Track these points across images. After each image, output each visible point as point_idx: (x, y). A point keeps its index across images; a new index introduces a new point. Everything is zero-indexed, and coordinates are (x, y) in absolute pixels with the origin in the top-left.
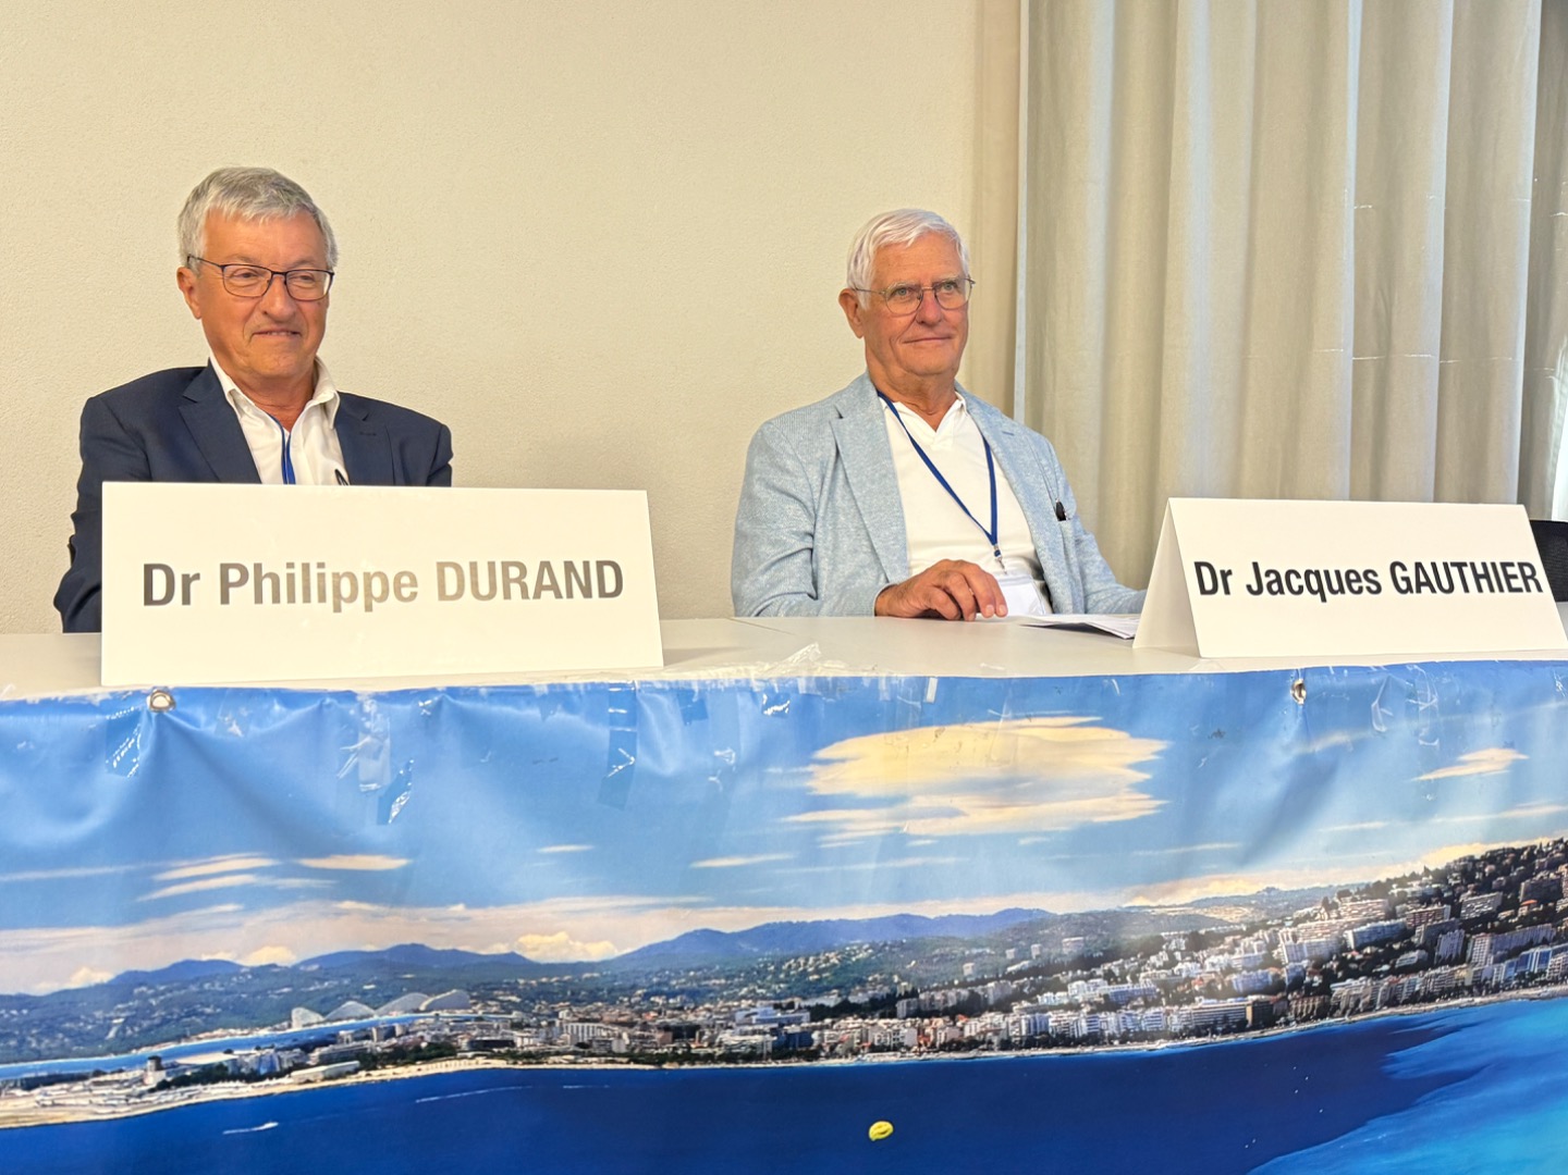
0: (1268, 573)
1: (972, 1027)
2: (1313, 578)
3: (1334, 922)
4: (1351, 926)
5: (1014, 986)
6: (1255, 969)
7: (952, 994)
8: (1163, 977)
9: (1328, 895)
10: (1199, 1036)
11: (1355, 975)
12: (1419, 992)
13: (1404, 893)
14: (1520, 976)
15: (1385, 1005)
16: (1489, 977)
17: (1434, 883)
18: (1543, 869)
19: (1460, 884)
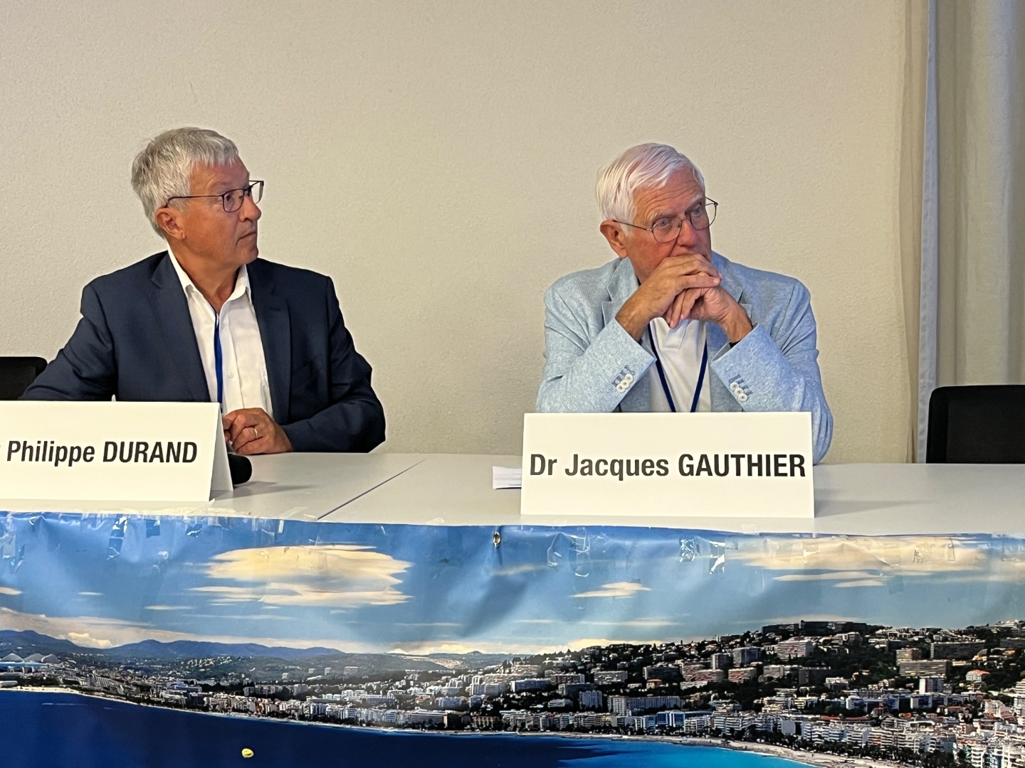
0: (583, 462)
1: (283, 706)
2: (617, 466)
3: (506, 675)
4: (515, 678)
5: (310, 688)
6: (453, 696)
7: (273, 687)
8: (400, 693)
9: (507, 659)
10: (414, 728)
11: (518, 708)
12: (573, 725)
13: (552, 663)
14: (661, 727)
15: (548, 729)
16: (631, 724)
17: (572, 660)
18: (661, 661)
19: (591, 662)
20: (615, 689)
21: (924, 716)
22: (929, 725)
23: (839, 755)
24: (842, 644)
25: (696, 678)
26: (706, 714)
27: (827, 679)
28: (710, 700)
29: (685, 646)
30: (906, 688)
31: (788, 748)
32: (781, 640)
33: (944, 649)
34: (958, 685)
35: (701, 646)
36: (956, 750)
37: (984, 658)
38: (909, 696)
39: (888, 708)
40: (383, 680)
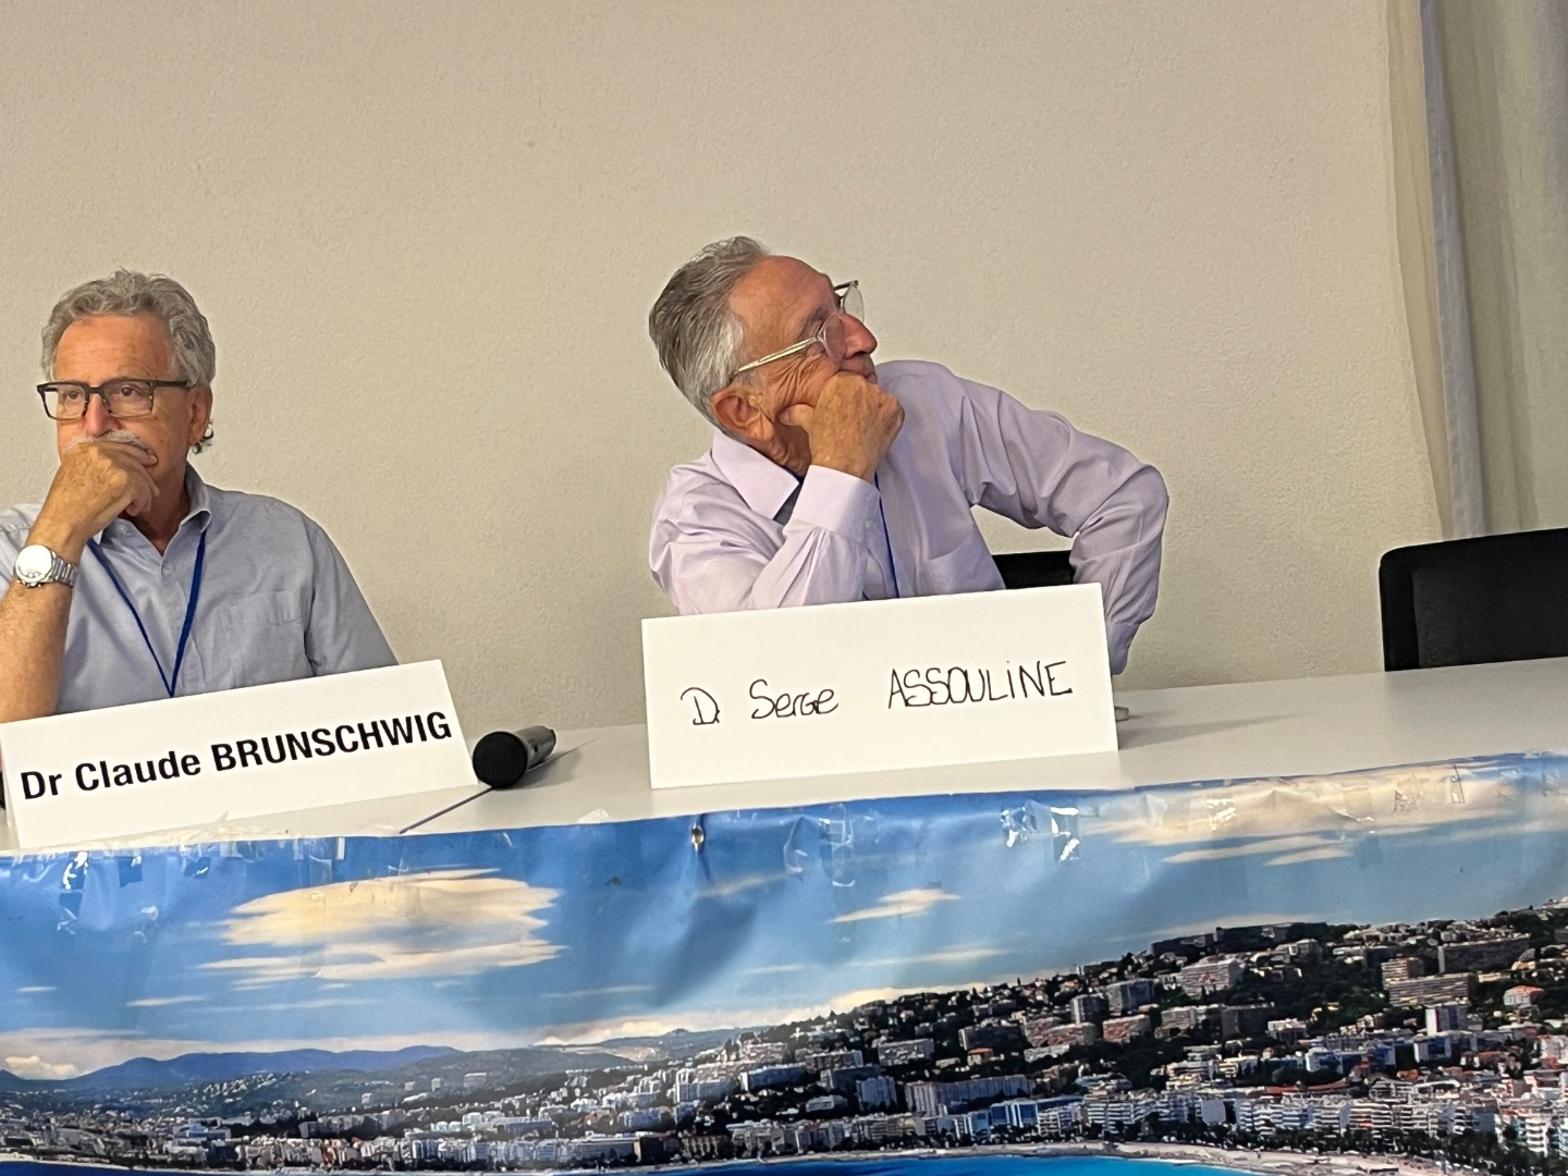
1: (367, 1149)
3: (731, 1063)
4: (747, 1068)
5: (409, 1114)
6: (647, 1107)
7: (348, 1119)
8: (560, 1111)
9: (732, 1037)
10: (586, 1167)
11: (757, 1118)
12: (850, 1138)
13: (806, 1037)
14: (1001, 1129)
15: (810, 1148)
16: (948, 1128)
17: (838, 1027)
18: (988, 1016)
19: (870, 1029)
20: (914, 1070)
21: (1441, 1073)
22: (1451, 1087)
23: (1304, 1152)
24: (1287, 961)
25: (1051, 1040)
26: (1073, 1101)
27: (1270, 1024)
28: (1077, 1076)
29: (1026, 987)
30: (1403, 1027)
31: (1218, 1147)
32: (1186, 964)
33: (1461, 956)
34: (1492, 1014)
35: (1051, 986)
36: (1500, 1127)
37: (1531, 965)
38: (1411, 1041)
39: (1378, 1065)
40: (529, 1093)
